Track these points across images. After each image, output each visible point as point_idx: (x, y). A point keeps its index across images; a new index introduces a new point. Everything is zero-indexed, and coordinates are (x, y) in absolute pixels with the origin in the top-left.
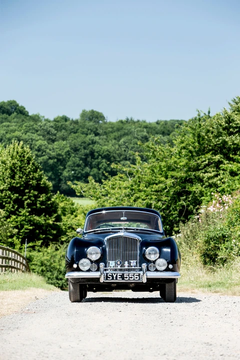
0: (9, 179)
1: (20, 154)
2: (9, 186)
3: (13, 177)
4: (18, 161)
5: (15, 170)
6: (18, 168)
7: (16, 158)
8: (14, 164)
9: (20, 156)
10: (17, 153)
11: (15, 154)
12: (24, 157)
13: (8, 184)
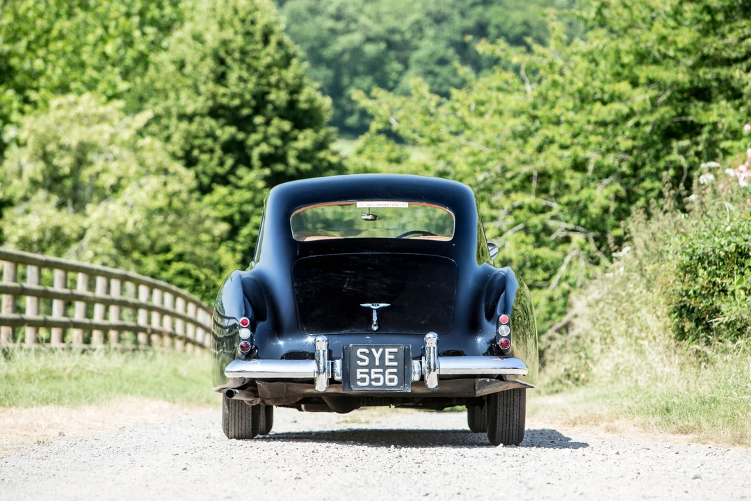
0: (211, 86)
1: (242, 14)
2: (210, 103)
3: (221, 79)
4: (236, 33)
5: (229, 60)
6: (237, 55)
7: (232, 25)
8: (225, 43)
9: (243, 21)
10: (236, 12)
11: (228, 14)
12: (253, 23)
13: (208, 99)
